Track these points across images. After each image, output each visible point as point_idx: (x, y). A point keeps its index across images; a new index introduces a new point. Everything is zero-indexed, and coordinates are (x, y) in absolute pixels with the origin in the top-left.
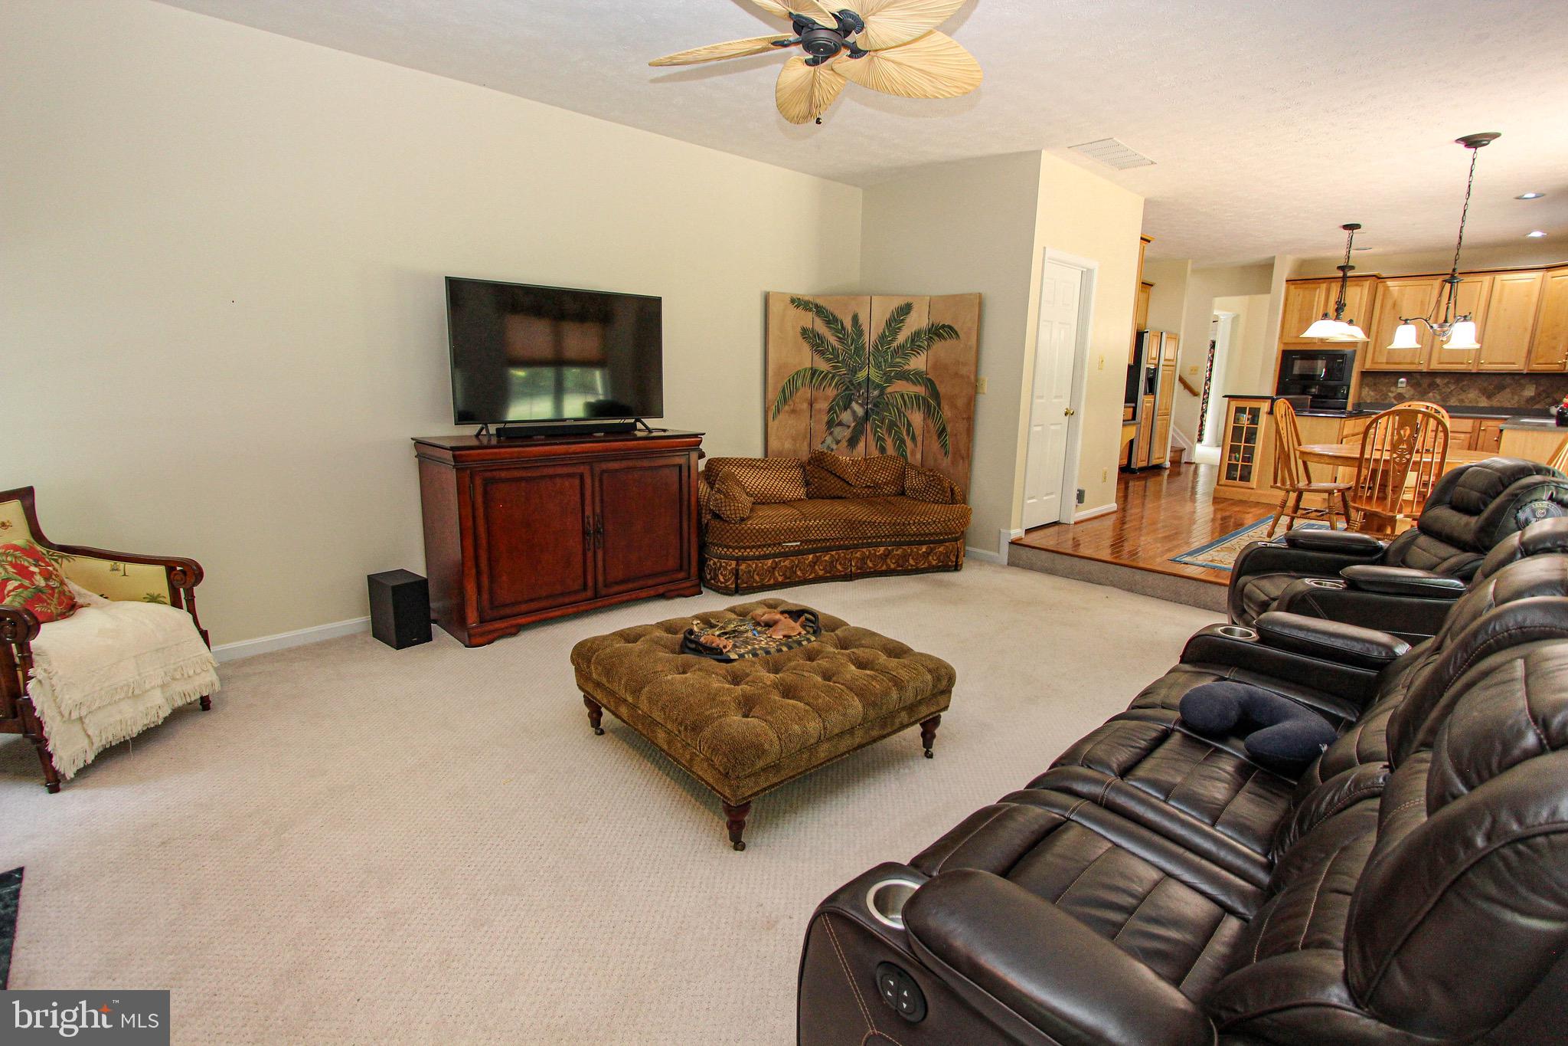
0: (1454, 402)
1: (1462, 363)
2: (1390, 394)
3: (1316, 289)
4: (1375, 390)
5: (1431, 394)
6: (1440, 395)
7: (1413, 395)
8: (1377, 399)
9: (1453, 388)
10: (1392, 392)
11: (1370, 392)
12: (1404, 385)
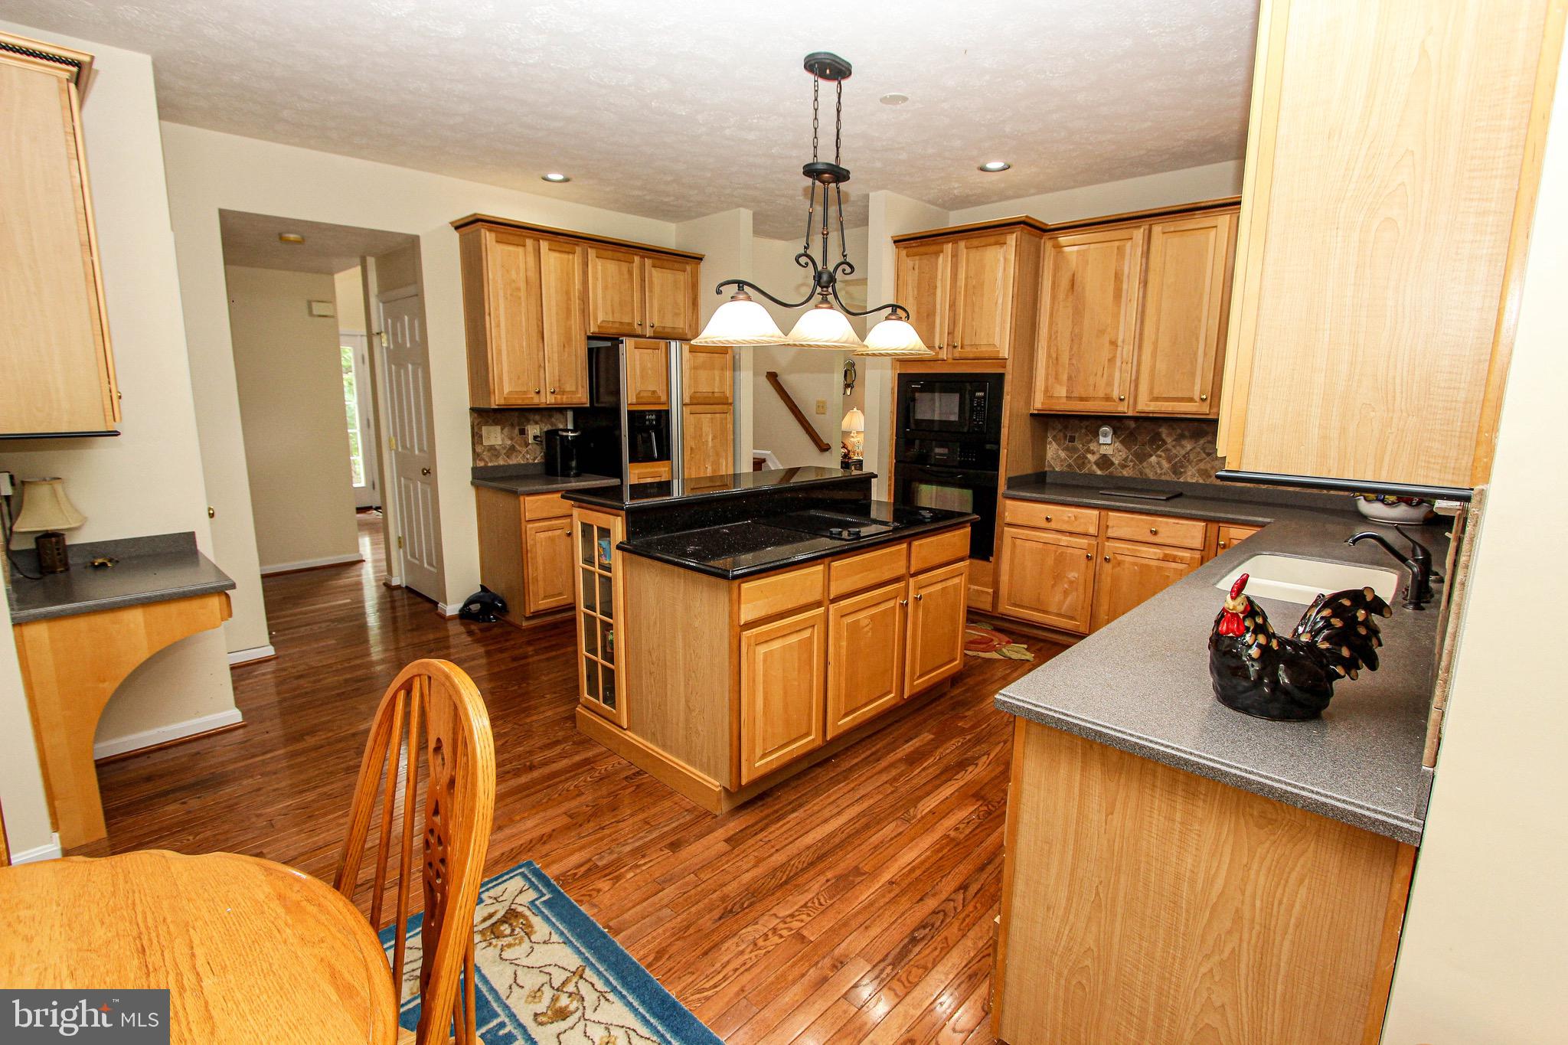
0: (1193, 476)
1: (1191, 400)
2: (1089, 456)
3: (937, 254)
4: (1066, 449)
5: (1153, 459)
6: (1170, 462)
7: (1125, 460)
8: (1070, 466)
9: (1189, 447)
10: (1093, 453)
11: (1060, 452)
12: (1108, 440)
